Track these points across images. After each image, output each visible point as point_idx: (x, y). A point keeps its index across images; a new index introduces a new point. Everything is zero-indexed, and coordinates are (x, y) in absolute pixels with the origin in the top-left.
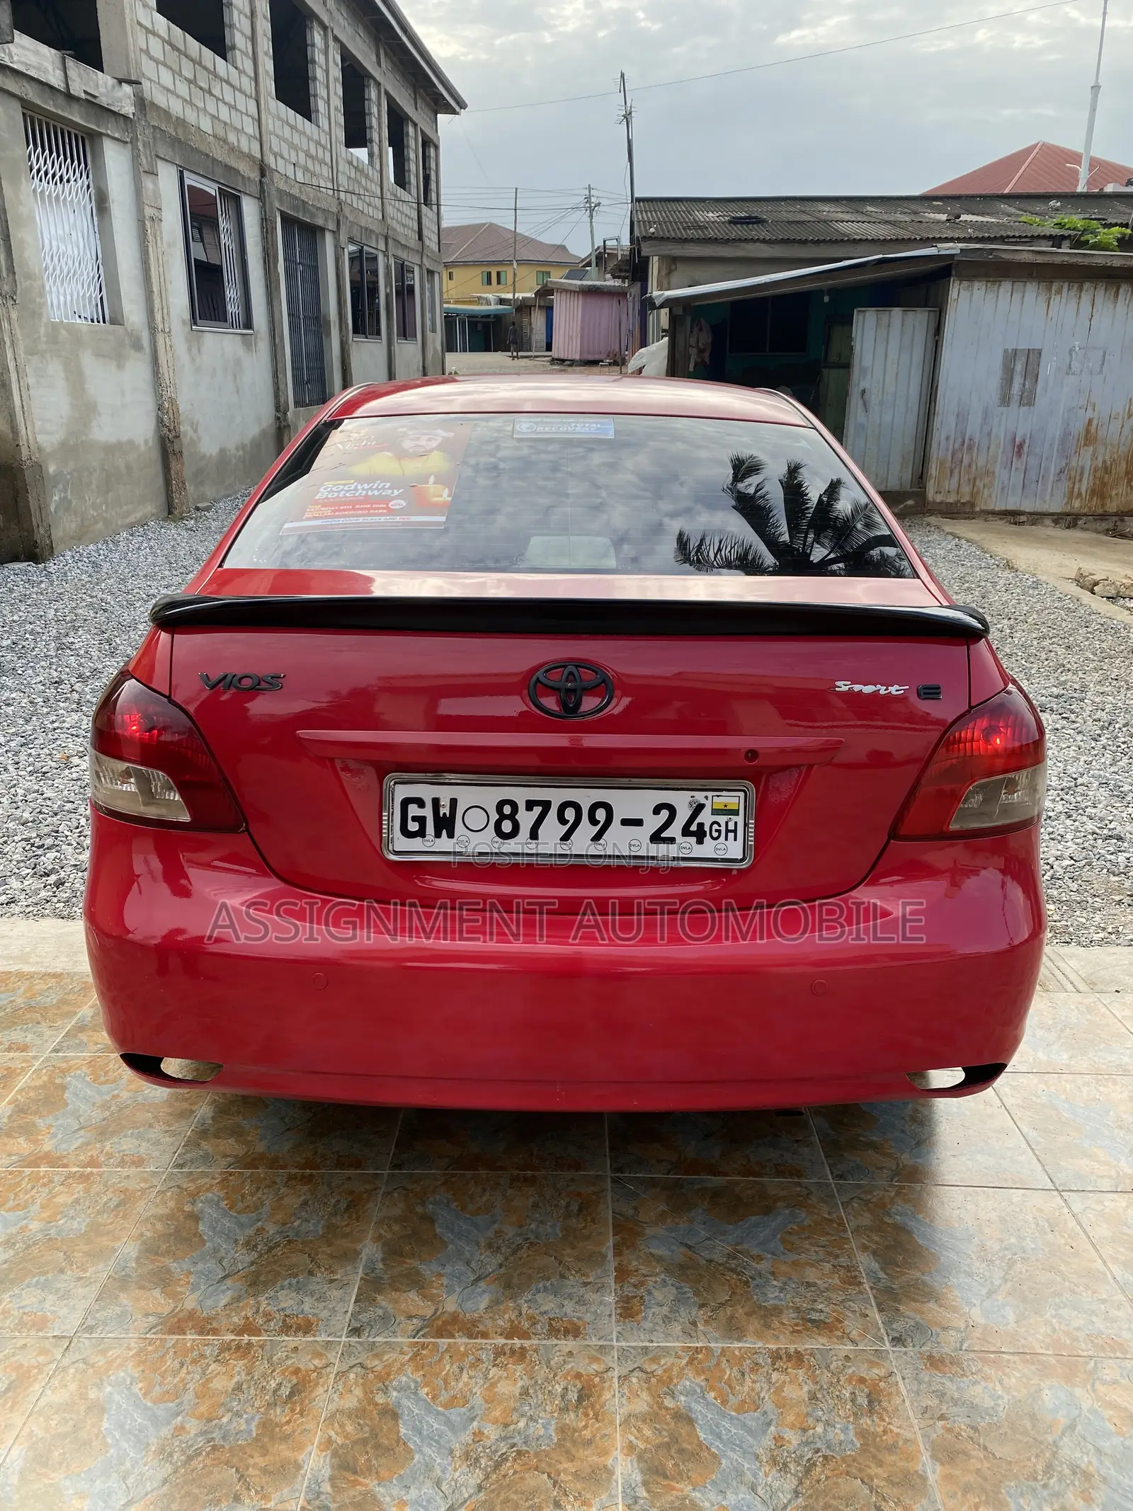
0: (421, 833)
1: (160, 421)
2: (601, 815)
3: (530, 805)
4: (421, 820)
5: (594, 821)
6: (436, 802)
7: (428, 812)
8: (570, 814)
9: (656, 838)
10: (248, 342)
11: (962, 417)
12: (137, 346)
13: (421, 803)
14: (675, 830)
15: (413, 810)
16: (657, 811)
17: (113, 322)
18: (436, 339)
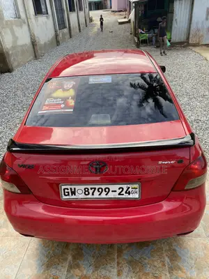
0: (68, 195)
1: (31, 38)
2: (107, 190)
3: (91, 189)
4: (68, 192)
5: (105, 191)
6: (71, 189)
7: (69, 191)
8: (100, 190)
9: (119, 194)
10: (47, 17)
11: (197, 23)
12: (25, 23)
13: (68, 189)
14: (124, 192)
15: (66, 191)
16: (119, 189)
17: (19, 18)
18: (87, 10)
